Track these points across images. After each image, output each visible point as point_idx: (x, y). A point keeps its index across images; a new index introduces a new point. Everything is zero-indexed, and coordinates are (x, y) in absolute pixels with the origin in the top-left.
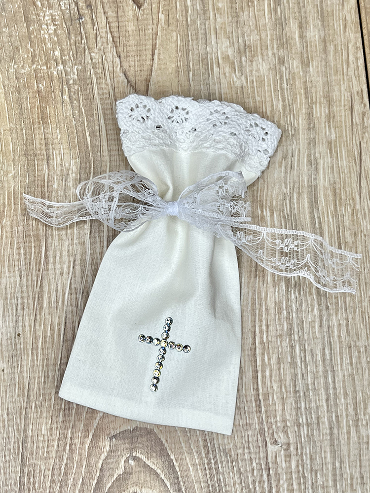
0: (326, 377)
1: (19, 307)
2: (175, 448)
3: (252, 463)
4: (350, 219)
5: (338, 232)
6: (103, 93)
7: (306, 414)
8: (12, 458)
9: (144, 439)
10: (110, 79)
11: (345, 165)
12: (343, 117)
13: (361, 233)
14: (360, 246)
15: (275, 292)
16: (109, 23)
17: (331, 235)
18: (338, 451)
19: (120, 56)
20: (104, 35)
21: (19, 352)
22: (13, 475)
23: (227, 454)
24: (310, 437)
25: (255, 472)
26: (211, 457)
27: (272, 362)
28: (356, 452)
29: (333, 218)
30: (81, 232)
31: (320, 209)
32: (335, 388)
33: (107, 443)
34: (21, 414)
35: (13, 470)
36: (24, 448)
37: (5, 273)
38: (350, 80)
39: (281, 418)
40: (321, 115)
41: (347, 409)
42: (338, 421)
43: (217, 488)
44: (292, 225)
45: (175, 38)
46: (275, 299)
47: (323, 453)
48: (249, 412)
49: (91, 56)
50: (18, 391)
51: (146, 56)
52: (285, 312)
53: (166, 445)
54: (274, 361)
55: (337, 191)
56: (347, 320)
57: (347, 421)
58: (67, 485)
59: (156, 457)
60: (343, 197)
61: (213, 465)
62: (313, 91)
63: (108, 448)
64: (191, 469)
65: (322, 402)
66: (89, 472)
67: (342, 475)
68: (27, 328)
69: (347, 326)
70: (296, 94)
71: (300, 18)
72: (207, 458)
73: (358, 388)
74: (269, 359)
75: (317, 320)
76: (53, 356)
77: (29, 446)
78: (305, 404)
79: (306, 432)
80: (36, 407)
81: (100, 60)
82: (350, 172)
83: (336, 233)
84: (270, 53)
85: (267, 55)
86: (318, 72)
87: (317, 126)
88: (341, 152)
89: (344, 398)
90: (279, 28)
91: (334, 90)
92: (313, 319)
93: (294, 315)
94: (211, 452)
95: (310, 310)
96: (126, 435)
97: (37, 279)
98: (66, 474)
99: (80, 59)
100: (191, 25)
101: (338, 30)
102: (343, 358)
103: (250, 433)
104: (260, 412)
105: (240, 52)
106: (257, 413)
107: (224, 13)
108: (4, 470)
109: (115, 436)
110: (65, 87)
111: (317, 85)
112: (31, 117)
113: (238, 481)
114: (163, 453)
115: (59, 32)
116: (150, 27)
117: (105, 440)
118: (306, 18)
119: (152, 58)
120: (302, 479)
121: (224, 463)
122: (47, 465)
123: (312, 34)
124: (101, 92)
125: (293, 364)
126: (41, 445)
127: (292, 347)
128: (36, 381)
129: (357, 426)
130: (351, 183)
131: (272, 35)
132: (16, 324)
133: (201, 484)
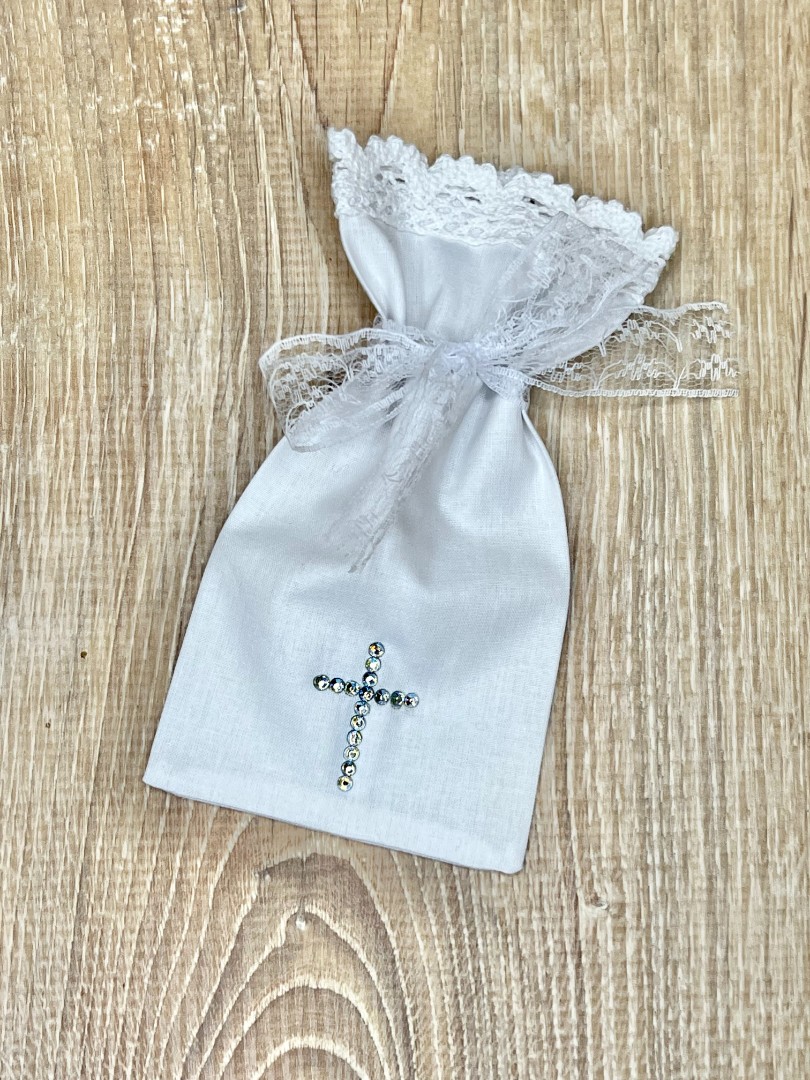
0: (706, 774)
1: (87, 597)
2: (391, 901)
3: (545, 940)
4: (775, 452)
5: (749, 479)
6: (277, 165)
7: (661, 847)
8: (58, 903)
9: (330, 880)
10: (294, 136)
11: (771, 341)
12: (773, 240)
13: (796, 483)
14: (792, 511)
15: (611, 594)
16: (297, 18)
17: (734, 484)
18: (722, 924)
19: (316, 90)
20: (285, 43)
21: (82, 689)
22: (59, 939)
23: (496, 919)
24: (666, 894)
25: (551, 957)
26: (464, 922)
27: (597, 738)
28: (760, 929)
29: (739, 449)
30: (220, 451)
31: (714, 427)
32: (723, 798)
33: (254, 884)
34: (80, 815)
35: (59, 928)
36: (84, 886)
37: (59, 526)
38: (791, 164)
39: (610, 853)
40: (727, 234)
41: (745, 842)
42: (725, 864)
43: (473, 987)
44: (654, 459)
45: (433, 57)
46: (610, 610)
47: (691, 928)
48: (545, 837)
49: (256, 85)
50: (78, 769)
51: (371, 91)
52: (629, 638)
53: (373, 893)
54: (601, 736)
55: (753, 393)
56: (756, 660)
57: (745, 866)
58: (168, 964)
59: (352, 917)
60: (763, 407)
61: (466, 940)
62: (714, 182)
63: (254, 894)
64: (421, 945)
65: (696, 825)
66: (215, 941)
67: (727, 974)
68: (101, 643)
69: (756, 671)
70: (679, 188)
71: (695, 29)
72: (454, 924)
73: (771, 801)
74: (592, 731)
75: (695, 657)
76: (151, 701)
77: (95, 882)
78: (661, 826)
79: (658, 883)
80: (112, 803)
81: (275, 96)
82: (781, 357)
83: (743, 480)
84: (628, 98)
85: (623, 102)
86: (725, 144)
87: (717, 255)
88: (764, 312)
89: (741, 819)
90: (650, 48)
91: (756, 184)
92: (686, 655)
93: (648, 644)
94: (463, 912)
95: (681, 636)
96: (294, 869)
97: (126, 542)
98: (167, 941)
99: (232, 91)
100: (467, 30)
101: (773, 57)
102: (742, 738)
103: (545, 879)
104: (568, 837)
105: (566, 94)
106: (561, 839)
107: (538, 9)
108: (41, 927)
109: (270, 871)
110: (199, 147)
111: (723, 170)
112: (126, 206)
113: (515, 974)
114: (366, 910)
115: (193, 31)
116: (382, 31)
117: (250, 876)
118: (707, 28)
119: (382, 96)
120: (645, 978)
121: (490, 936)
122: (129, 920)
123: (718, 63)
124: (273, 162)
125: (641, 744)
126: (119, 881)
127: (641, 710)
128: (115, 750)
129: (764, 877)
130: (781, 378)
131: (633, 61)
132: (79, 633)
133: (439, 976)
